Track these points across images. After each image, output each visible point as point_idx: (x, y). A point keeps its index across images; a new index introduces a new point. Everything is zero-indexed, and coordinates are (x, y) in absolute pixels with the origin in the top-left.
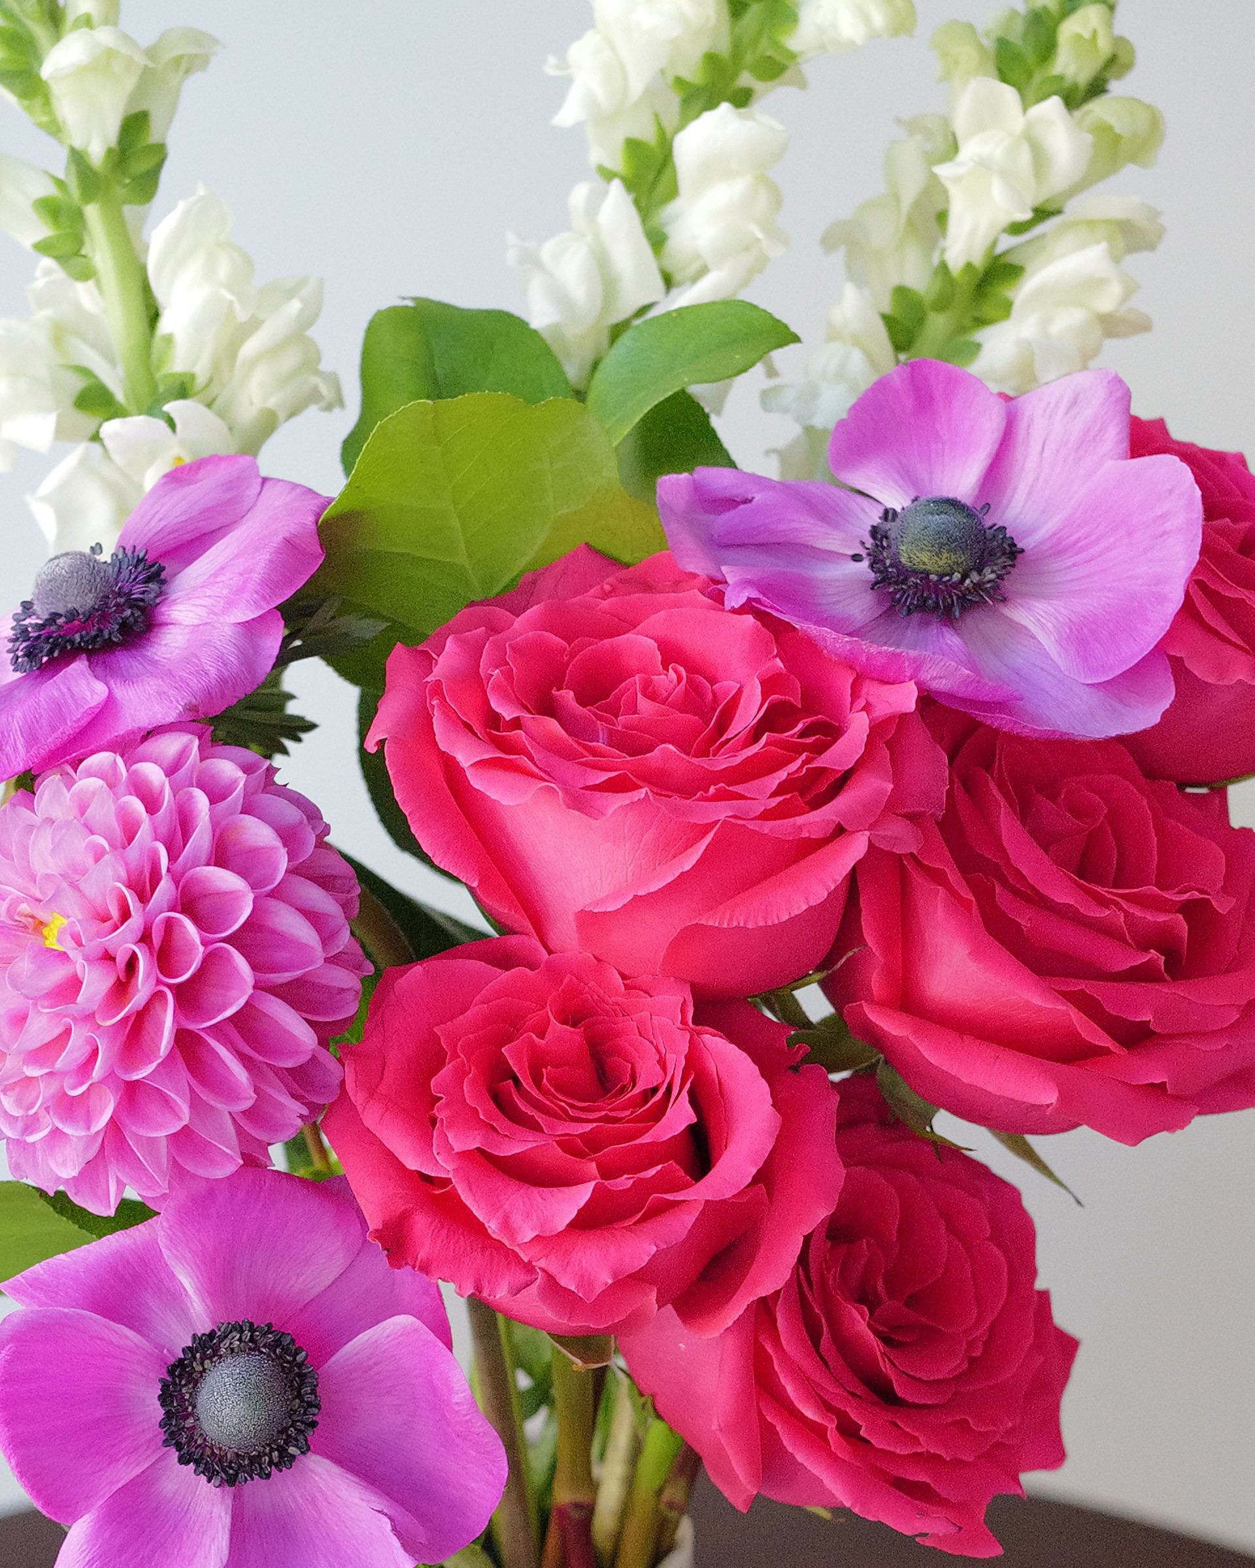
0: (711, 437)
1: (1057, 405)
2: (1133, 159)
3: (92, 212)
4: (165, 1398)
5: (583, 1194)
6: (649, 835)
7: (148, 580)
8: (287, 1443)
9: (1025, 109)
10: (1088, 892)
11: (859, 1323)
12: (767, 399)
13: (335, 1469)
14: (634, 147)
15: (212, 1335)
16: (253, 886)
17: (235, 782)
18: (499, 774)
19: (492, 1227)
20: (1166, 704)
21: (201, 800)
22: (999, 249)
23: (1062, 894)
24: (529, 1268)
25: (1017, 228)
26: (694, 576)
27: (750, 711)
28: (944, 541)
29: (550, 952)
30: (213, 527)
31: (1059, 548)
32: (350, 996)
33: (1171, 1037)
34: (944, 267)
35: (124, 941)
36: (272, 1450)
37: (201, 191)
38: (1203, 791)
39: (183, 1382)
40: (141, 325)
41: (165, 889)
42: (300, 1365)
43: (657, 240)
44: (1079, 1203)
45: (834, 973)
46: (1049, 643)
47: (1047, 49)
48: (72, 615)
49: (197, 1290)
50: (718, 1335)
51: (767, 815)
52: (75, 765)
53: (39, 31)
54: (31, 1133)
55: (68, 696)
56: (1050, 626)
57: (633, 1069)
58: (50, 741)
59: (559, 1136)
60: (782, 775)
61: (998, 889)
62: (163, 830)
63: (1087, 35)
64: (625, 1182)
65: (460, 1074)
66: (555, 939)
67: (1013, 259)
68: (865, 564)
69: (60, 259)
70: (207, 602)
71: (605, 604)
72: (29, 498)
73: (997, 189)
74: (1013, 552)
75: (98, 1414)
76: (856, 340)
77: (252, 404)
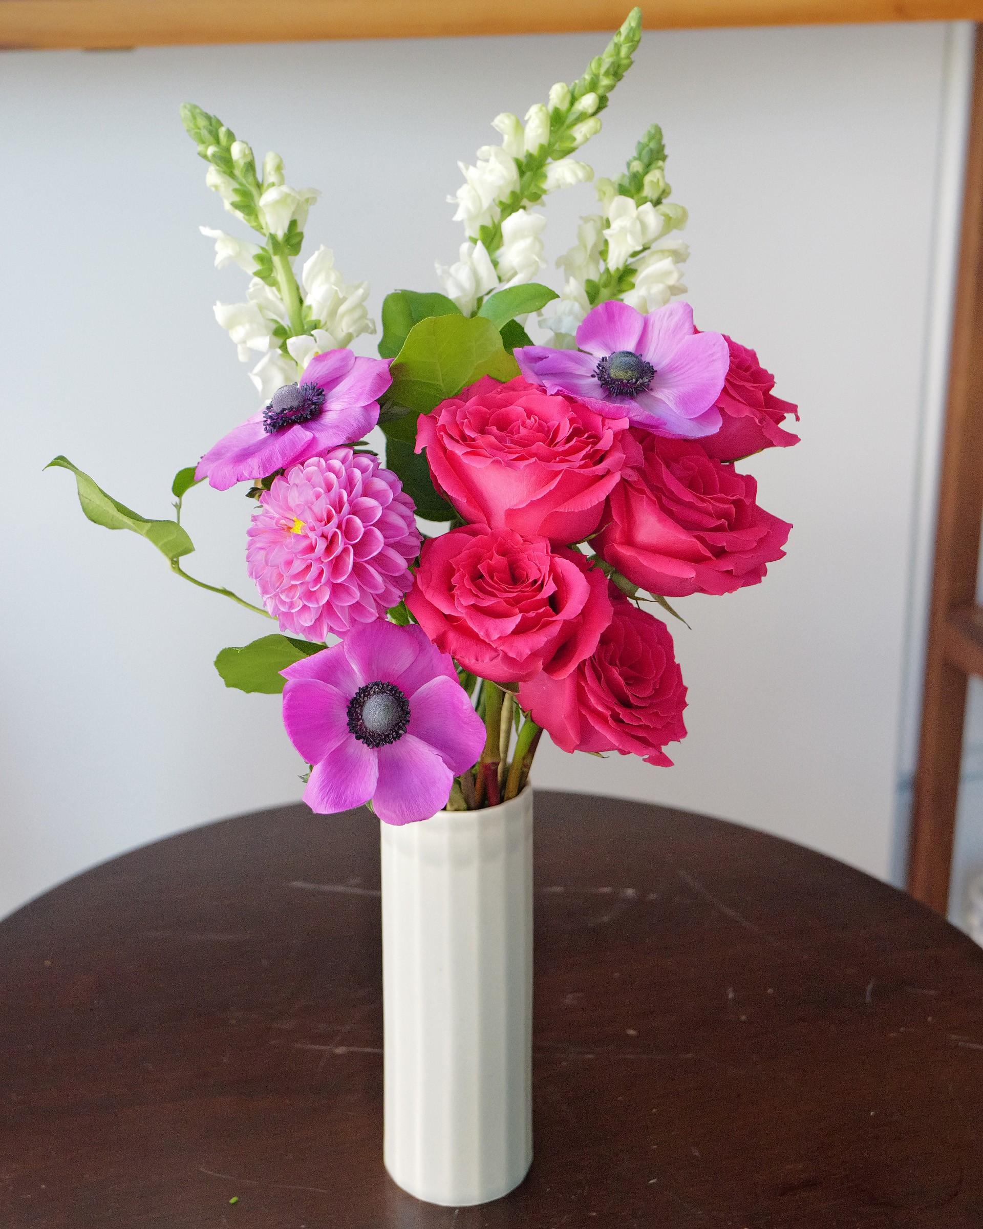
0: (526, 335)
1: (664, 315)
2: (676, 227)
3: (276, 260)
4: (349, 714)
5: (518, 619)
6: (534, 478)
7: (318, 395)
8: (399, 729)
9: (637, 207)
10: (697, 497)
11: (616, 673)
12: (540, 324)
13: (417, 739)
14: (483, 228)
15: (367, 687)
16: (382, 505)
17: (369, 465)
18: (472, 457)
19: (481, 634)
20: (720, 425)
21: (357, 473)
22: (628, 262)
23: (689, 498)
24: (496, 650)
25: (634, 254)
26: (532, 384)
27: (566, 430)
28: (628, 367)
29: (492, 529)
30: (338, 376)
31: (671, 369)
32: (416, 549)
33: (734, 553)
34: (607, 270)
35: (332, 528)
36: (393, 732)
37: (322, 248)
38: (728, 464)
39: (357, 706)
40: (297, 302)
41: (346, 508)
42: (401, 698)
43: (495, 264)
44: (689, 628)
45: (601, 534)
46: (671, 405)
47: (639, 187)
48: (291, 409)
49: (359, 670)
50: (566, 677)
51: (581, 467)
52: (302, 464)
53: (254, 191)
54: (293, 609)
55: (296, 438)
56: (671, 398)
57: (527, 573)
58: (291, 455)
59: (505, 598)
60: (584, 452)
61: (663, 497)
62: (343, 485)
63: (655, 180)
64: (532, 614)
65: (462, 577)
66: (493, 523)
67: (633, 267)
68: (596, 379)
69: (263, 278)
70: (346, 400)
71: (499, 396)
72: (249, 374)
73: (629, 238)
74: (653, 372)
75: (322, 722)
76: (576, 299)
77: (342, 331)
